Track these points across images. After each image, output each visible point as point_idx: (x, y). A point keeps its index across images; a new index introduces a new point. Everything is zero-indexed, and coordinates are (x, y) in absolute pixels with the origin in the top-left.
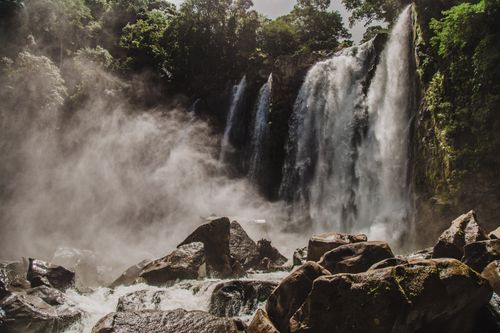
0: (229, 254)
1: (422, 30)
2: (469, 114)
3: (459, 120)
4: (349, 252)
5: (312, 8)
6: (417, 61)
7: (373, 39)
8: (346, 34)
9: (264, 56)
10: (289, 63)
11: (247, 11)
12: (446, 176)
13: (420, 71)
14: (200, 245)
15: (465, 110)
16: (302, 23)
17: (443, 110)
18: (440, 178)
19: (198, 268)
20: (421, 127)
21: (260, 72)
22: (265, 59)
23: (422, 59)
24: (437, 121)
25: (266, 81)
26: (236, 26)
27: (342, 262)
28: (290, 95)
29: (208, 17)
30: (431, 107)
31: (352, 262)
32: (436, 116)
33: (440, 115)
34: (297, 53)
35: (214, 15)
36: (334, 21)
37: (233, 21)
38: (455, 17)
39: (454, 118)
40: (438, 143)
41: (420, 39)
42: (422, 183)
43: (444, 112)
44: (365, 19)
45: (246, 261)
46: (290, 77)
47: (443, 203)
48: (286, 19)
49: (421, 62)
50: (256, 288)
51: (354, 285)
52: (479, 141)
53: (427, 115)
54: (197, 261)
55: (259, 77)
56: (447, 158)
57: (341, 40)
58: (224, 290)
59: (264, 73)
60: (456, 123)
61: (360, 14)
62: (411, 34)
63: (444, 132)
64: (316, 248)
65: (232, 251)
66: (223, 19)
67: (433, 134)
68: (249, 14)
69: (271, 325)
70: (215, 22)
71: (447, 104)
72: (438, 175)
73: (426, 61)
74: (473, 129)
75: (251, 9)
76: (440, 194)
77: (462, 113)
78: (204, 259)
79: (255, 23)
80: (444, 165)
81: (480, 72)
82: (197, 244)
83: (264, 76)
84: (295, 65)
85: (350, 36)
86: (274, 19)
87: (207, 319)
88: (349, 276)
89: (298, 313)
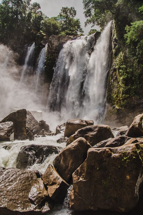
0: (25, 128)
1: (117, 33)
2: (132, 72)
3: (128, 74)
4: (91, 130)
5: (68, 15)
6: (113, 46)
7: (95, 33)
8: (81, 31)
9: (44, 34)
10: (56, 39)
11: (37, 11)
12: (120, 97)
13: (114, 51)
14: (11, 123)
15: (131, 70)
16: (63, 22)
17: (122, 69)
18: (118, 97)
19: (10, 136)
20: (112, 75)
21: (42, 42)
22: (44, 36)
23: (115, 45)
24: (119, 73)
25: (44, 46)
26: (31, 18)
27: (87, 135)
28: (56, 54)
29: (17, 10)
30: (117, 67)
31: (92, 135)
32: (119, 71)
33: (120, 71)
34: (60, 35)
35: (20, 9)
36: (77, 24)
37: (30, 15)
38: (136, 26)
39: (126, 72)
40: (118, 82)
41: (115, 36)
42: (110, 99)
43: (122, 70)
44: (92, 24)
45: (34, 131)
46: (56, 46)
47: (118, 108)
48: (55, 19)
49: (115, 47)
50: (45, 149)
51: (113, 155)
52: (135, 83)
53: (115, 70)
54: (9, 132)
55: (41, 44)
56: (121, 89)
57: (79, 33)
58: (26, 150)
59: (43, 43)
60: (127, 75)
61: (90, 21)
62: (111, 34)
63: (121, 78)
64: (70, 126)
65: (27, 126)
66: (24, 13)
67: (116, 78)
68: (38, 12)
69: (59, 176)
70: (21, 13)
71: (124, 66)
72: (117, 96)
73: (117, 47)
74: (133, 78)
75: (39, 10)
76: (117, 104)
77: (130, 71)
78: (13, 130)
79: (40, 18)
80: (120, 93)
81: (139, 54)
82: (9, 122)
83: (44, 44)
84: (59, 40)
85: (83, 32)
86: (50, 18)
87: (18, 173)
88: (110, 149)
89: (78, 171)
